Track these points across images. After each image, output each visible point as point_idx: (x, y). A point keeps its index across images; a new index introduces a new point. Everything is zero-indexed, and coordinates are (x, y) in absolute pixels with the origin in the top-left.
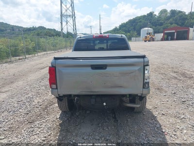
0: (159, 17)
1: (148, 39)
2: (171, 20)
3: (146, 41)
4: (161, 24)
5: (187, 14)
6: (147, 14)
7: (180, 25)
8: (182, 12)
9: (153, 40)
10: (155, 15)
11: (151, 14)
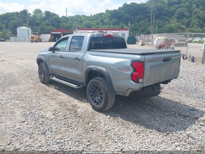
0: (34, 16)
1: (35, 39)
2: (47, 21)
3: (32, 42)
4: (38, 25)
5: (60, 17)
6: (21, 12)
7: (56, 27)
8: (56, 15)
9: (40, 41)
10: (30, 14)
11: (25, 12)
